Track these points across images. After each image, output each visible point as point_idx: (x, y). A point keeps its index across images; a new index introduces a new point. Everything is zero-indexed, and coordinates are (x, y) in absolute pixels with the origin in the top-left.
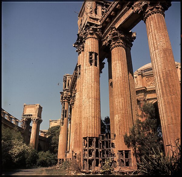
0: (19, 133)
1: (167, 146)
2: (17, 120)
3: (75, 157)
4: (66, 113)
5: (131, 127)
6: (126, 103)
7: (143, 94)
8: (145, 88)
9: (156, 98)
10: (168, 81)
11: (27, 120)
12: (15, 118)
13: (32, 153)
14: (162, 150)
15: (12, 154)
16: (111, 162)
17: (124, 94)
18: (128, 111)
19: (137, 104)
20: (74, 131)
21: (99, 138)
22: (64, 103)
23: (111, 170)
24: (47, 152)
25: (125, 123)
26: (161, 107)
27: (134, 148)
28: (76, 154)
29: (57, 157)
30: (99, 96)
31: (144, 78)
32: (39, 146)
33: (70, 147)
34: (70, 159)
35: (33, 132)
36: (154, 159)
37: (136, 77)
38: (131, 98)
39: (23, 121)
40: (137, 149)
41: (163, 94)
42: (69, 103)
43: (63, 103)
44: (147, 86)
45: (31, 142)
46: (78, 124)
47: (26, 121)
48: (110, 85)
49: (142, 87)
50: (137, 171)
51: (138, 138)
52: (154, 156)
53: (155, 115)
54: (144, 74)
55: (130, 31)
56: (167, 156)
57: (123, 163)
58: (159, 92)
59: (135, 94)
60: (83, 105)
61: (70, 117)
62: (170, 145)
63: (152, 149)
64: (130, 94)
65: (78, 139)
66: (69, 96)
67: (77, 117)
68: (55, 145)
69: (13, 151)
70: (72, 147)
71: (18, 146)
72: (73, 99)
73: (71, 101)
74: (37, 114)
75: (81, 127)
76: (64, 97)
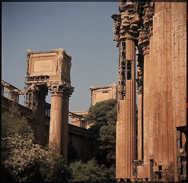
0: (24, 120)
2: (15, 90)
3: (157, 176)
4: (129, 68)
11: (37, 89)
12: (10, 85)
13: (55, 165)
20: (152, 111)
22: (124, 44)
24: (89, 162)
28: (160, 167)
29: (113, 173)
33: (145, 151)
35: (54, 116)
39: (30, 91)
42: (136, 42)
43: (121, 42)
45: (51, 138)
46: (162, 94)
47: (36, 92)
60: (173, 44)
61: (140, 78)
65: (163, 132)
66: (134, 23)
67: (159, 75)
68: (107, 147)
69: (13, 161)
70: (150, 151)
71: (23, 149)
72: (147, 31)
73: (140, 36)
74: (60, 74)
75: (169, 100)
76: (121, 27)
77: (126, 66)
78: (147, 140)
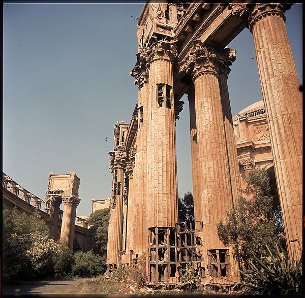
0: (43, 222)
1: (292, 241)
2: (39, 200)
3: (135, 262)
4: (119, 188)
5: (230, 210)
6: (220, 169)
7: (249, 153)
8: (253, 143)
9: (272, 161)
10: (292, 131)
11: (54, 200)
12: (36, 197)
13: (64, 254)
14: (282, 249)
15: (31, 256)
16: (196, 269)
17: (216, 155)
18: (225, 184)
19: (238, 170)
20: (133, 217)
21: (175, 229)
22: (116, 171)
23: (195, 282)
24: (88, 252)
25: (219, 203)
26: (280, 175)
27: (236, 246)
28: (137, 256)
29: (105, 260)
30: (174, 158)
31: (250, 126)
32: (76, 242)
33: (127, 244)
34: (128, 264)
35: (65, 219)
36: (269, 265)
37: (237, 125)
38: (228, 162)
39: (49, 201)
40: (240, 247)
41: (283, 153)
42: (124, 170)
43: (115, 170)
44: (255, 141)
45: (62, 236)
46: (140, 205)
47: (53, 202)
48: (192, 138)
49: (247, 141)
50: (239, 285)
51: (242, 229)
52: (269, 259)
53: (269, 189)
54: (251, 120)
55: (226, 47)
56: (291, 259)
57: (217, 271)
58: (276, 150)
59: (236, 153)
60: (147, 173)
61: (126, 194)
62: (296, 240)
63: (265, 248)
64: (228, 155)
65: (140, 231)
66: (123, 158)
67: (138, 193)
68: (102, 242)
69: (33, 251)
70: (130, 245)
71: (41, 242)
72: (131, 164)
73: (127, 167)
74: (71, 190)
75: (144, 210)
76: (115, 161)
77: (117, 186)
78: (129, 237)
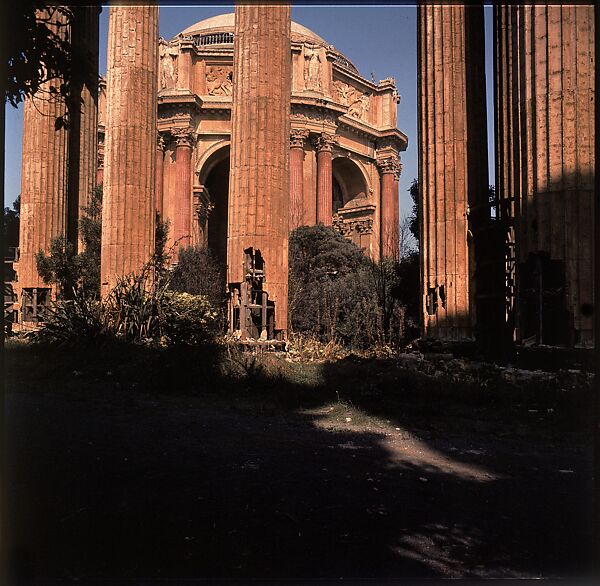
7: (189, 116)
8: (197, 98)
9: (227, 137)
31: (199, 64)
37: (176, 56)
54: (203, 52)
